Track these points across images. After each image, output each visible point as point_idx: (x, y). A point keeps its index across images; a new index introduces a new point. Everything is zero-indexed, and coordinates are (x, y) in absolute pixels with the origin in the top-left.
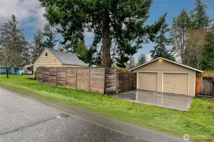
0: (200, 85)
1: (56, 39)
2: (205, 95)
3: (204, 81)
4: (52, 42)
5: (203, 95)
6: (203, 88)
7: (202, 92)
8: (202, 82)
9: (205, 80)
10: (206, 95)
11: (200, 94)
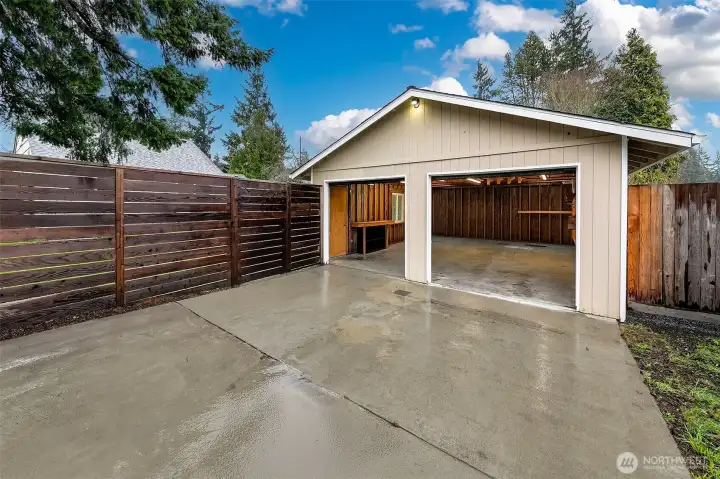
0: (655, 240)
1: (214, 125)
2: (695, 307)
3: (683, 213)
4: (206, 133)
5: (683, 306)
6: (677, 258)
7: (669, 289)
8: (668, 222)
9: (693, 206)
10: (706, 310)
11: (660, 303)
